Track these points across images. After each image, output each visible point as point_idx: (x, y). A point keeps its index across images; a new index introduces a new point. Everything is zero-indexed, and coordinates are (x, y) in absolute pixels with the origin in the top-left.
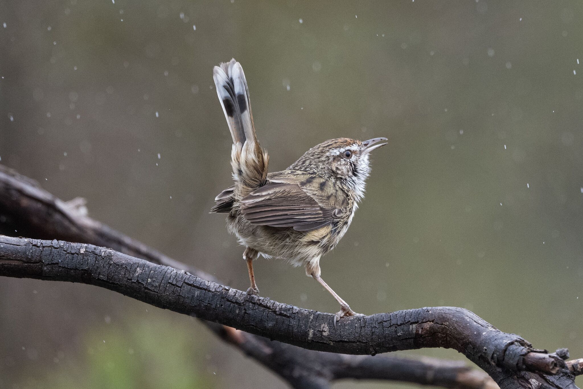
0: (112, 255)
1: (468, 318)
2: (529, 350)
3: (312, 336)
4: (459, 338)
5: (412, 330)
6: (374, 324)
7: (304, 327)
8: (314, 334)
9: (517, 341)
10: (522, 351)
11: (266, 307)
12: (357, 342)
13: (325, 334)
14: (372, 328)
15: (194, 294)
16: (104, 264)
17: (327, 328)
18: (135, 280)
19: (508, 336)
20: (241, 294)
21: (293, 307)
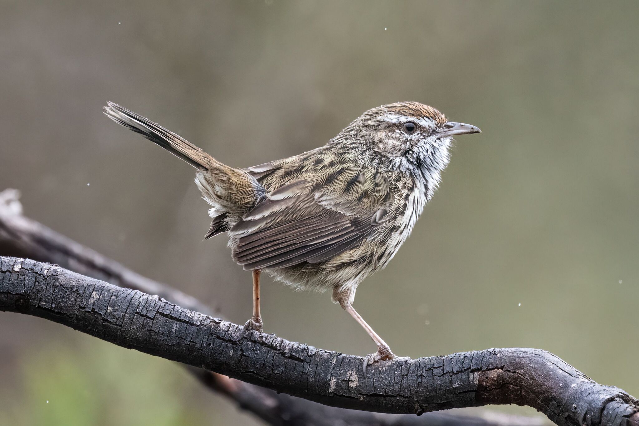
0: (59, 273)
1: (551, 363)
2: (635, 409)
3: (334, 387)
4: (538, 392)
5: (474, 380)
6: (421, 371)
7: (323, 374)
8: (337, 385)
9: (618, 396)
10: (625, 410)
11: (272, 347)
12: (397, 396)
13: (352, 385)
14: (418, 378)
15: (172, 328)
16: (47, 286)
17: (356, 376)
18: (89, 308)
19: (607, 389)
20: (236, 329)
21: (308, 347)
